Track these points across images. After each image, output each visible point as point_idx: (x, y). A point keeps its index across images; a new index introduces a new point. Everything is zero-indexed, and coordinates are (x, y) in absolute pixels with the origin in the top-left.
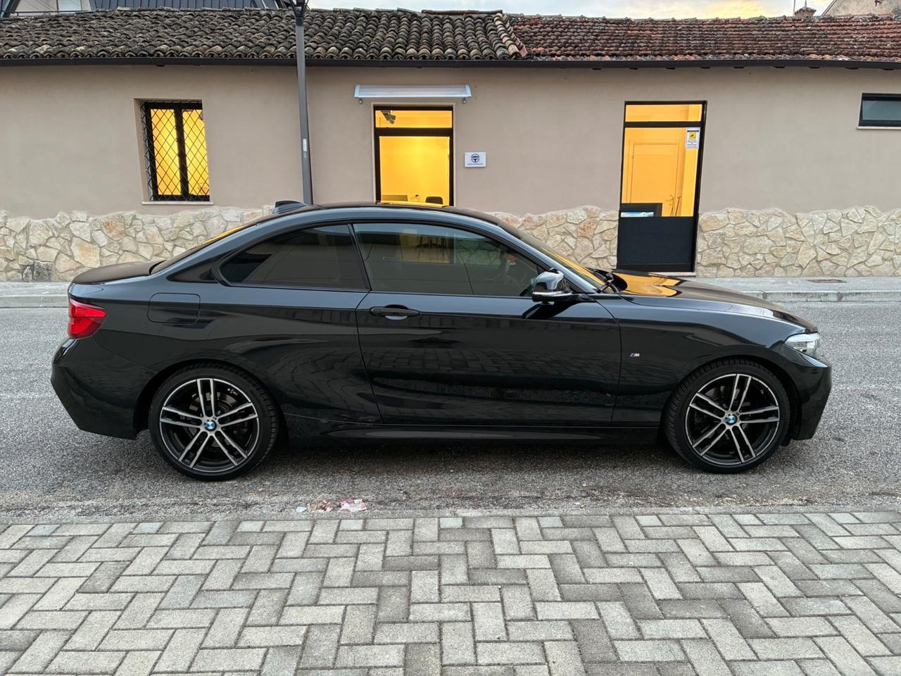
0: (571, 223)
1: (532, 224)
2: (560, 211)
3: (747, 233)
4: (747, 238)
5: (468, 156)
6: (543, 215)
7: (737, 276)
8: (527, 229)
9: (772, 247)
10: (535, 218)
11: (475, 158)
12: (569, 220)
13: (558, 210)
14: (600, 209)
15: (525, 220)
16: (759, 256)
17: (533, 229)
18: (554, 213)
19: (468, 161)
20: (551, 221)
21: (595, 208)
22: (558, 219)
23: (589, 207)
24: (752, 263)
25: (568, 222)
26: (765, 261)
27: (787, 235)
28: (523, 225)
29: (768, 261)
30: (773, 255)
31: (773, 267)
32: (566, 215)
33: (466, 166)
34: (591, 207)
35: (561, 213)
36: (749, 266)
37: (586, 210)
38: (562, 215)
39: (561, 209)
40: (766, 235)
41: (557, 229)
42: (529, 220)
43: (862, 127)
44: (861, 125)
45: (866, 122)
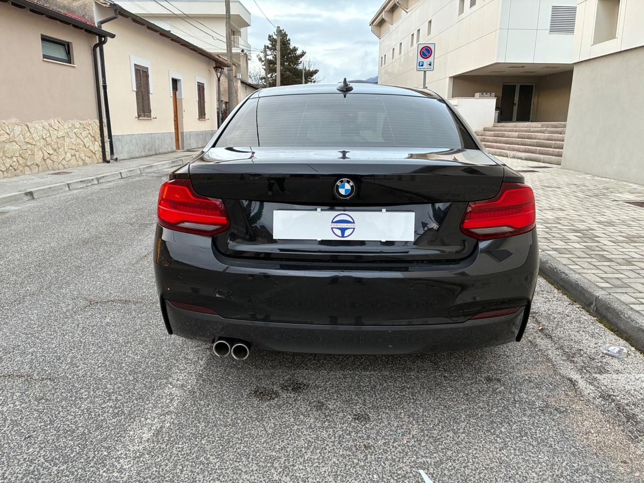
3: (4, 139)
4: (5, 144)
7: (6, 177)
9: (20, 151)
16: (15, 159)
24: (12, 165)
26: (19, 163)
27: (26, 141)
29: (20, 162)
30: (22, 157)
31: (23, 166)
36: (11, 168)
40: (15, 141)
43: (45, 59)
44: (44, 58)
45: (45, 56)
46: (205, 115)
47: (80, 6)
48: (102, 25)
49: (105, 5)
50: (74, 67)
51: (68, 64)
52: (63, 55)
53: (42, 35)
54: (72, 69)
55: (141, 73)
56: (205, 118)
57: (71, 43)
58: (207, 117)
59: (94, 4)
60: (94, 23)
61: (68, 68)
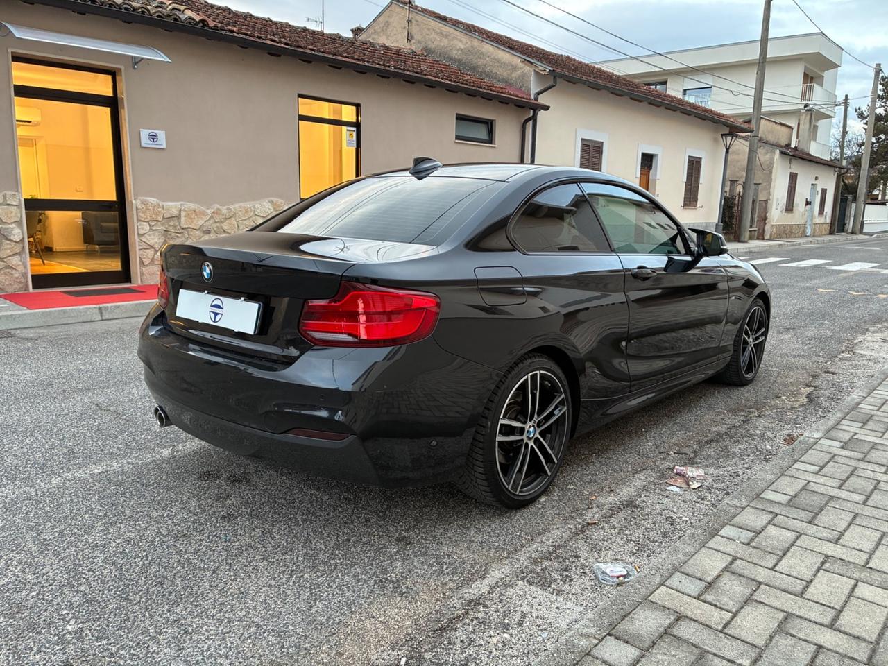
0: (259, 216)
1: (221, 217)
2: (248, 203)
5: (145, 134)
6: (232, 207)
8: (216, 222)
10: (224, 210)
11: (153, 137)
12: (256, 213)
13: (246, 201)
14: (283, 202)
15: (214, 212)
17: (222, 222)
18: (241, 204)
19: (145, 140)
20: (240, 213)
21: (280, 201)
22: (246, 211)
23: (274, 199)
25: (256, 215)
28: (212, 217)
32: (254, 207)
33: (143, 145)
34: (276, 199)
35: (249, 205)
37: (272, 202)
38: (250, 208)
39: (248, 201)
41: (245, 222)
42: (217, 212)
43: (457, 141)
44: (456, 139)
45: (458, 138)
46: (696, 201)
47: (519, 76)
48: (539, 96)
49: (543, 73)
50: (494, 147)
51: (488, 145)
52: (483, 134)
53: (457, 114)
54: (493, 150)
55: (592, 149)
56: (696, 205)
57: (495, 120)
58: (699, 204)
59: (533, 73)
60: (530, 95)
61: (488, 149)
